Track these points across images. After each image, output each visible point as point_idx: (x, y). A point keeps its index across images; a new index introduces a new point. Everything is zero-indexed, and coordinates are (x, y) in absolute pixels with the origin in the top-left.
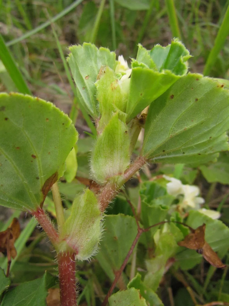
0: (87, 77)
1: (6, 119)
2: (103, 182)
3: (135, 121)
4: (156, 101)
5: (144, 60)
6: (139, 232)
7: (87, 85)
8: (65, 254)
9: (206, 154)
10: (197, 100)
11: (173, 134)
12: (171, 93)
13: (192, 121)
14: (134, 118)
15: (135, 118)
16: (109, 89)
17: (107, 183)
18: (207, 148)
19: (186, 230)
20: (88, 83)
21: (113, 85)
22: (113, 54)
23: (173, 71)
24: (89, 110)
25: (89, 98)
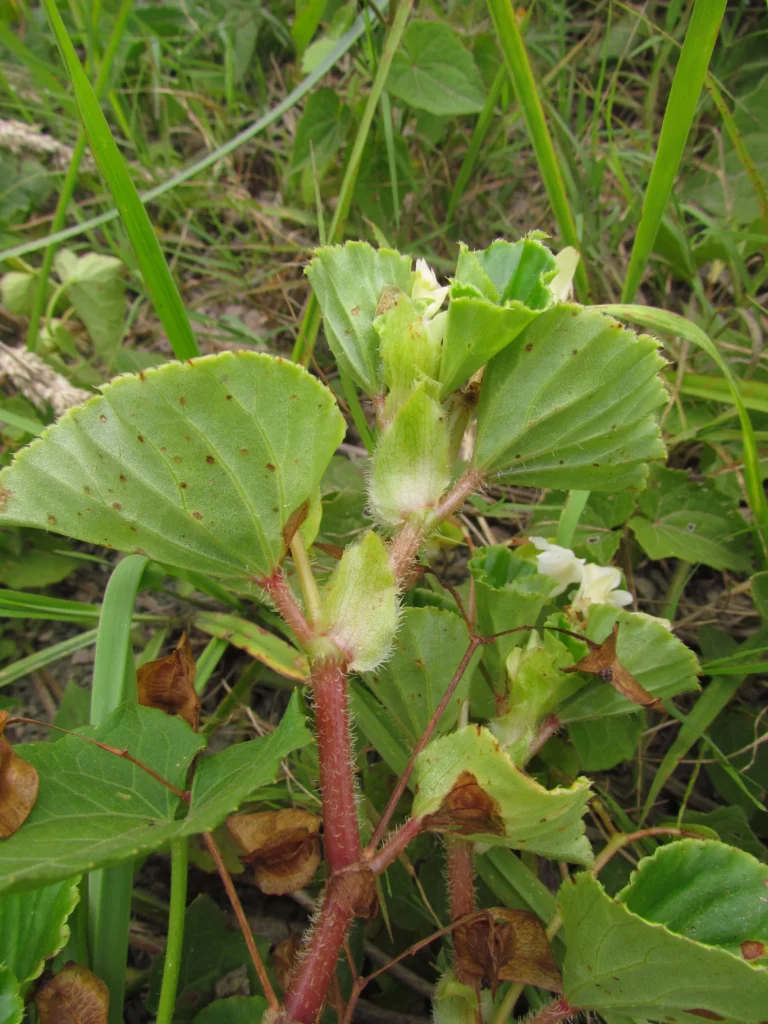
0: (354, 309)
1: (229, 397)
2: (395, 521)
3: (458, 398)
4: (498, 356)
5: (473, 277)
6: (472, 641)
7: (356, 328)
8: (327, 662)
9: (611, 464)
10: (575, 352)
11: (534, 421)
12: (527, 341)
13: (570, 393)
14: (456, 392)
15: (458, 391)
16: (406, 336)
17: (404, 524)
18: (612, 451)
19: (581, 648)
20: (359, 322)
21: (413, 329)
22: (406, 259)
23: (526, 304)
24: (360, 379)
25: (359, 354)
